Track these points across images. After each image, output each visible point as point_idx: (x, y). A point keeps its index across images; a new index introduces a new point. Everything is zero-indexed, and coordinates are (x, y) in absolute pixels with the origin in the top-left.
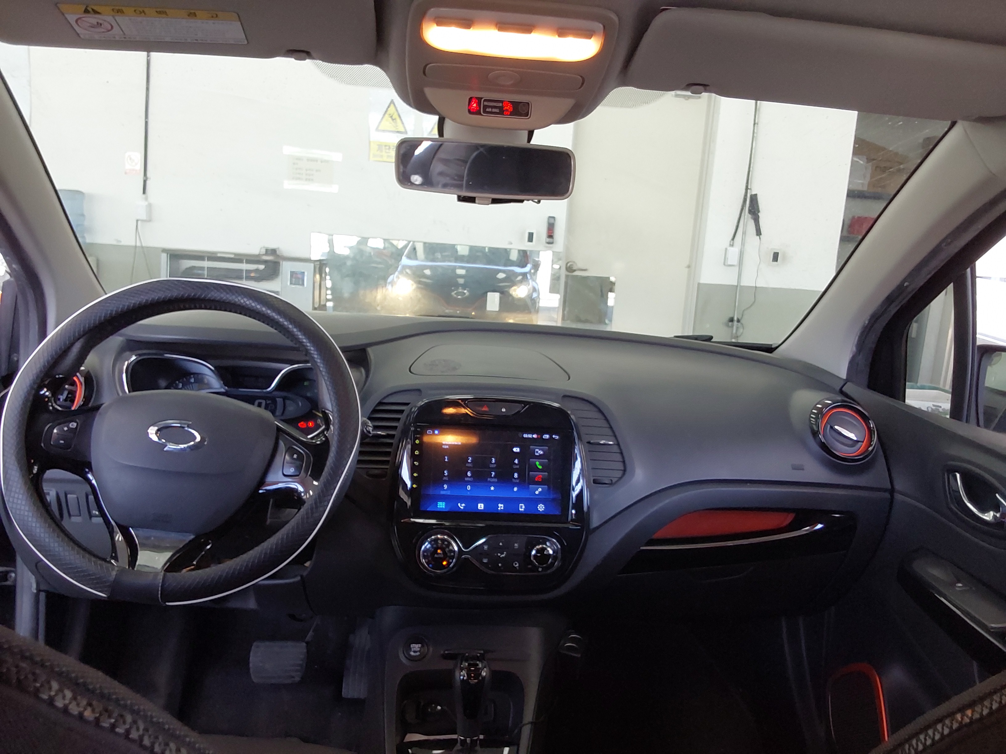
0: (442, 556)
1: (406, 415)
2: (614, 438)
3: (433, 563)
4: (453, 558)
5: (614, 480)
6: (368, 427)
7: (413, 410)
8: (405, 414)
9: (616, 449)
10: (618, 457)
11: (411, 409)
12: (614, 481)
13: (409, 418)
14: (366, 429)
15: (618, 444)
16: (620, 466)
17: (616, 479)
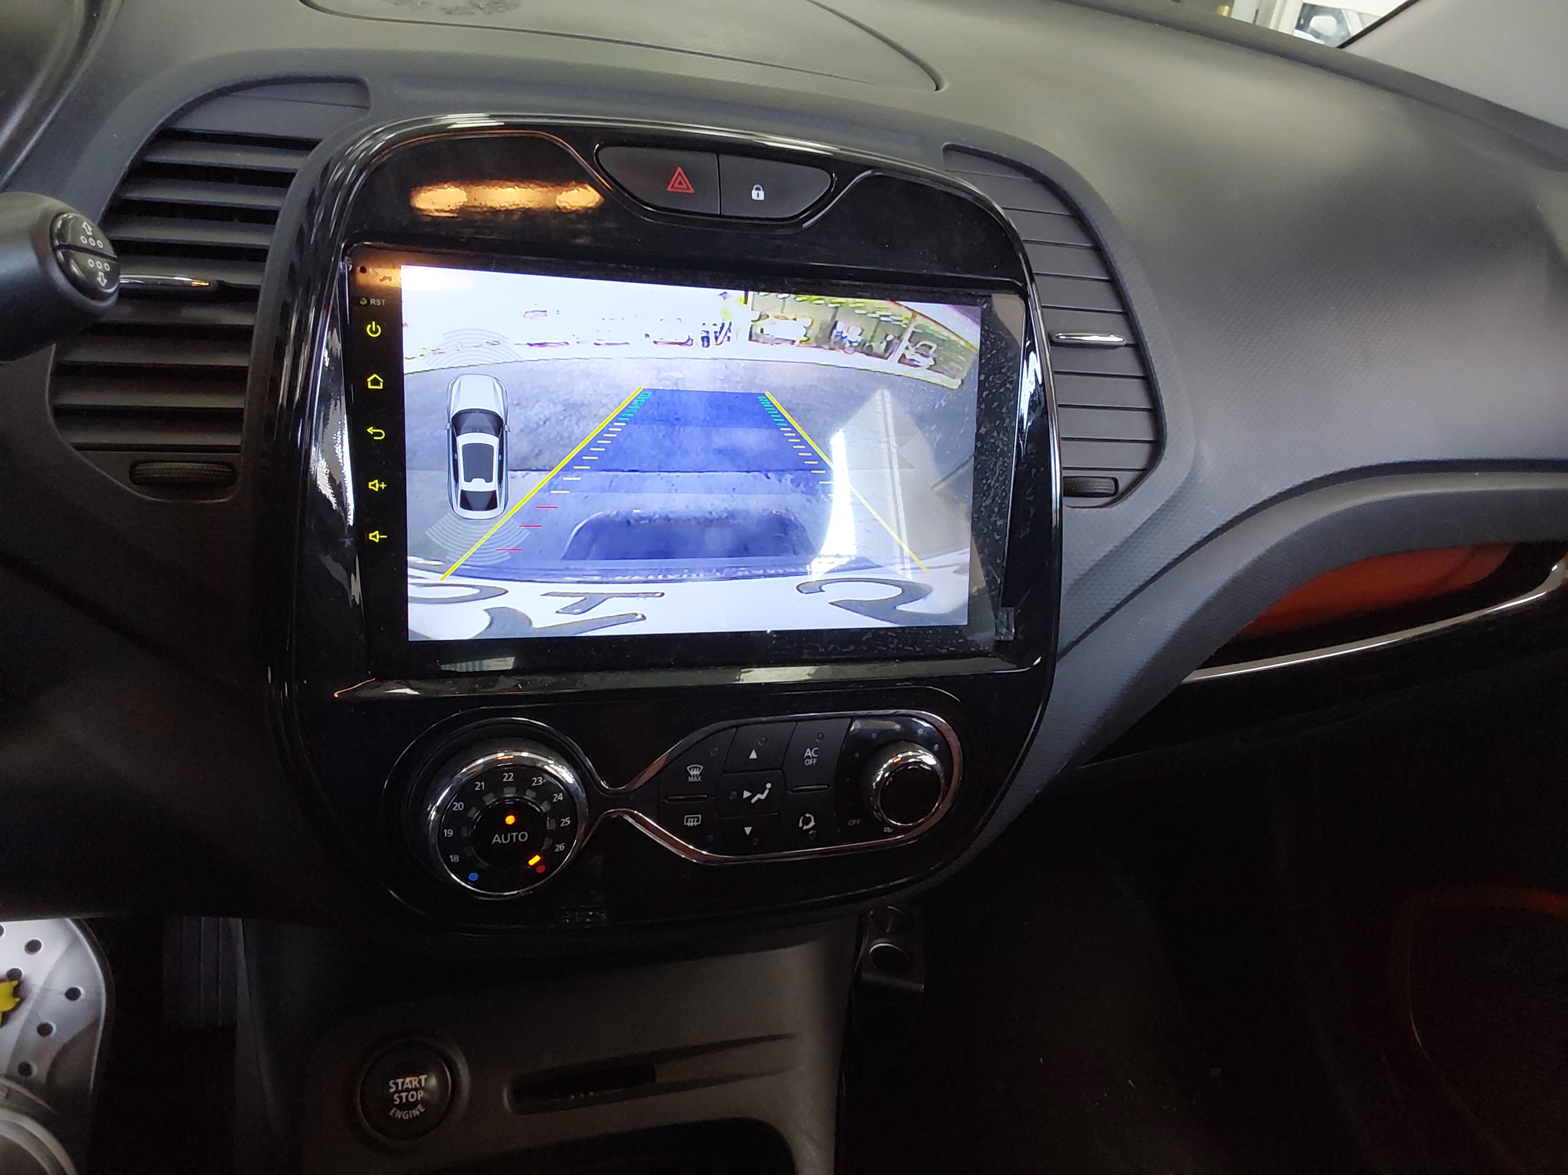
0: (522, 837)
1: (305, 195)
2: (1119, 320)
3: (484, 864)
4: (566, 836)
5: (1124, 480)
6: (79, 255)
7: (336, 175)
8: (298, 190)
9: (1128, 364)
10: (1134, 393)
11: (326, 172)
12: (1122, 486)
13: (319, 216)
14: (64, 268)
15: (1138, 347)
16: (1142, 428)
17: (1131, 476)
